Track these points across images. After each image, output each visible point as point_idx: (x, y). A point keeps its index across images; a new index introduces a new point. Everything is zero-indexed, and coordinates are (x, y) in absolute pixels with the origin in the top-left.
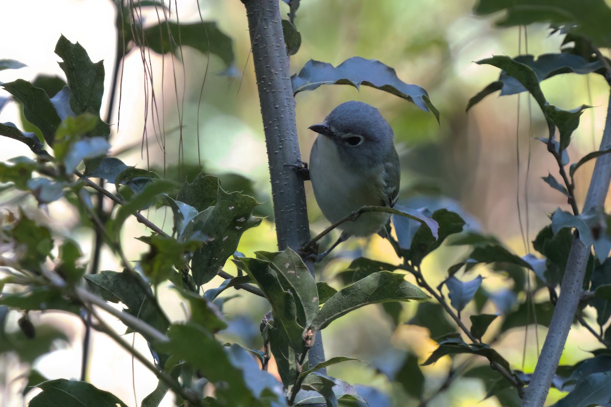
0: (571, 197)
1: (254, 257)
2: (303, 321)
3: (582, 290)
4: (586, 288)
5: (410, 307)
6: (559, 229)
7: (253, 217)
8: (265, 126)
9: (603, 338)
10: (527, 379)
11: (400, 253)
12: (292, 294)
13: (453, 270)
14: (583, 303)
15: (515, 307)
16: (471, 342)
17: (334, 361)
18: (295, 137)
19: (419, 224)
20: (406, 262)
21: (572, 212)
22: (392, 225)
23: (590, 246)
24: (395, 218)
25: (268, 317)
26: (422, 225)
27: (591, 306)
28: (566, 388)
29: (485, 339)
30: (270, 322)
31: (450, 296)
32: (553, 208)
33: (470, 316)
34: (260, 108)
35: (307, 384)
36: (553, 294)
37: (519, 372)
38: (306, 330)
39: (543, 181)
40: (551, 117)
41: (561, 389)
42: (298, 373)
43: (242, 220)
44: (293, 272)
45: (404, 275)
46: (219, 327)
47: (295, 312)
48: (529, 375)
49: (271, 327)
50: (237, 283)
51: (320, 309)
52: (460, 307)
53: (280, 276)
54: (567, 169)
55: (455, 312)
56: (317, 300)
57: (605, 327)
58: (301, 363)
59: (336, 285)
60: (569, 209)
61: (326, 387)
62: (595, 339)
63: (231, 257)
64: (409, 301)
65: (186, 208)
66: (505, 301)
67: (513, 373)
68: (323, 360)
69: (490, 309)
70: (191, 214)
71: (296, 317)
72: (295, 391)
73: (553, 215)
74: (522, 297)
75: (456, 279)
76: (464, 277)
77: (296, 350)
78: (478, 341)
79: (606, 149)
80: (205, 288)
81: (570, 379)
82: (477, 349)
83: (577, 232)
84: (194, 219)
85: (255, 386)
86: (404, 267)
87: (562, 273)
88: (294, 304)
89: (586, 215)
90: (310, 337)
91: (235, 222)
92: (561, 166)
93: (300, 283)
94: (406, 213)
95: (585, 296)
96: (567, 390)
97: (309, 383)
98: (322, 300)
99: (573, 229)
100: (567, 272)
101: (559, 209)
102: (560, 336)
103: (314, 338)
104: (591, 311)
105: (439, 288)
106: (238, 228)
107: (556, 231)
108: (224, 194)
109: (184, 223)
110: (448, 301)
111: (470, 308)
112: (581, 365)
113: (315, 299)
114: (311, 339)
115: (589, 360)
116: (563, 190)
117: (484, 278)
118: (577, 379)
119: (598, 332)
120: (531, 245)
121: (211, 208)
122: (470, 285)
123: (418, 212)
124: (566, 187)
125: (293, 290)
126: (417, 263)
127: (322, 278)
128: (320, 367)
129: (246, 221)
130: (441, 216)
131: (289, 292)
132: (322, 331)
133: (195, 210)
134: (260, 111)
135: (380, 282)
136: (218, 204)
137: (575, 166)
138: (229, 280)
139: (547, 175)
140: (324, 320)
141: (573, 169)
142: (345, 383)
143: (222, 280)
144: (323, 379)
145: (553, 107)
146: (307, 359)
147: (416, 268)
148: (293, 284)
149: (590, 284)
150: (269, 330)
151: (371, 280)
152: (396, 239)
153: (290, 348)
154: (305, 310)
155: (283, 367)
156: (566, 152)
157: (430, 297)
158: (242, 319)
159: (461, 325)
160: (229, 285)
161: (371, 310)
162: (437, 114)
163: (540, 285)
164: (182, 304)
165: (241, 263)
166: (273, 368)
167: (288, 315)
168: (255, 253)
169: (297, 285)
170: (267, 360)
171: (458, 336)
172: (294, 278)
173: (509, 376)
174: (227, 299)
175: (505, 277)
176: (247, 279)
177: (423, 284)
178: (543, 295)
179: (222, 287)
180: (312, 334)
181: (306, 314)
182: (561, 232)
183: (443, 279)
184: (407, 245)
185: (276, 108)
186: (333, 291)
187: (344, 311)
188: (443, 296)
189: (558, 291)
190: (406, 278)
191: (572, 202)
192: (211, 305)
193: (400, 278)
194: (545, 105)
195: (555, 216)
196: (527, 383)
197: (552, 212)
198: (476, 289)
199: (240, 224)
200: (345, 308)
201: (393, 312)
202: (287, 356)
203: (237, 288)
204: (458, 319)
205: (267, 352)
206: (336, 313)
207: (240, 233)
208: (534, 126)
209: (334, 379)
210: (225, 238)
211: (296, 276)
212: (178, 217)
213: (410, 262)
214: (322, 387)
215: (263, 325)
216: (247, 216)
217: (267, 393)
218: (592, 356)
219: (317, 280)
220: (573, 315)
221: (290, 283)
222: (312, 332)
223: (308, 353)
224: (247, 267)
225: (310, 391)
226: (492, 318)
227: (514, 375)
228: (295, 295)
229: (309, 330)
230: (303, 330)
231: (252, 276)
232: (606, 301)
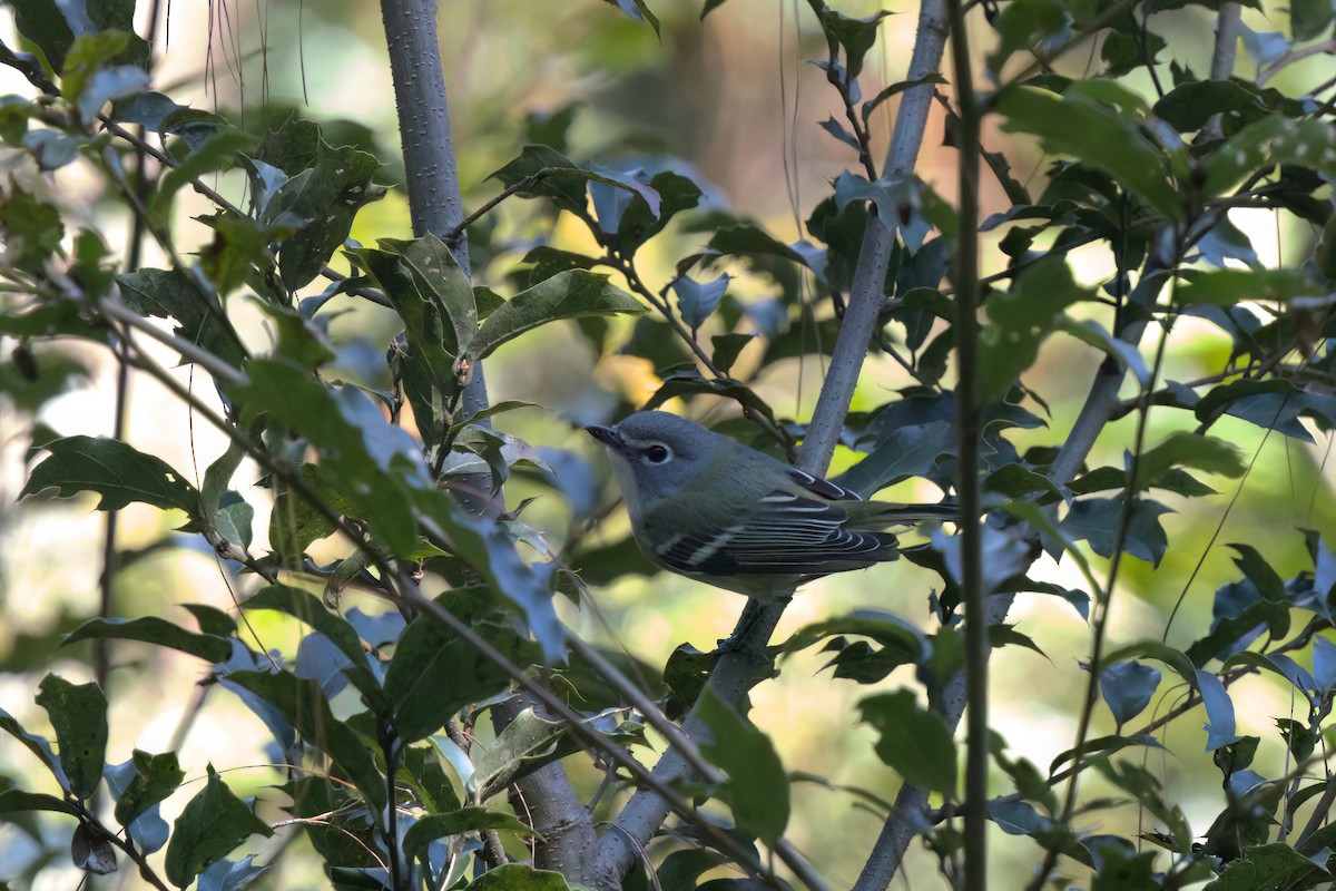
0: (864, 153)
1: (376, 247)
2: (453, 346)
3: (883, 296)
4: (889, 292)
5: (622, 326)
6: (847, 202)
7: (373, 187)
8: (389, 42)
9: (916, 369)
10: (801, 433)
11: (602, 239)
12: (435, 305)
13: (684, 266)
14: (884, 317)
15: (784, 327)
16: (715, 377)
17: (503, 407)
18: (437, 60)
19: (631, 195)
20: (611, 252)
21: (866, 176)
22: (589, 196)
23: (895, 229)
24: (594, 187)
25: (399, 339)
26: (635, 197)
27: (897, 320)
28: (860, 446)
29: (739, 370)
30: (403, 348)
31: (679, 306)
32: (836, 170)
33: (710, 336)
34: (381, 16)
35: (462, 444)
36: (838, 303)
37: (787, 422)
38: (458, 359)
39: (820, 128)
40: (833, 29)
41: (854, 448)
42: (446, 426)
43: (357, 189)
44: (437, 271)
45: (608, 276)
46: (324, 359)
47: (440, 331)
48: (804, 426)
49: (404, 355)
50: (350, 286)
51: (480, 328)
52: (696, 324)
53: (417, 276)
54: (858, 109)
55: (688, 330)
56: (474, 314)
57: (919, 353)
58: (451, 411)
59: (505, 292)
60: (862, 171)
61: (491, 448)
62: (905, 372)
63: (341, 248)
64: (618, 316)
65: (268, 171)
66: (769, 317)
67: (778, 424)
68: (486, 405)
69: (746, 327)
70: (277, 180)
71: (442, 341)
72: (443, 454)
73: (837, 180)
74: (794, 312)
75: (688, 278)
76: (701, 278)
77: (444, 392)
78: (724, 375)
79: (917, 79)
80: (302, 295)
81: (866, 432)
82: (723, 387)
83: (874, 208)
84: (281, 188)
85: (380, 450)
86: (608, 261)
87: (852, 269)
88: (438, 320)
89: (888, 180)
90: (464, 371)
91: (345, 194)
92: (849, 104)
93: (447, 287)
94: (610, 178)
95: (888, 305)
96: (865, 451)
97: (464, 440)
98: (482, 312)
99: (868, 203)
100: (859, 269)
101: (847, 172)
102: (851, 367)
103: (470, 372)
104: (897, 328)
105: (663, 294)
106: (351, 202)
107: (842, 205)
108: (326, 150)
109: (267, 194)
110: (677, 313)
111: (712, 326)
112: (883, 411)
113: (472, 312)
114: (466, 374)
115: (896, 404)
116: (852, 142)
117: (732, 277)
118: (876, 433)
119: (909, 361)
120: (804, 227)
121: (308, 172)
122: (712, 289)
123: (628, 176)
124: (857, 138)
125: (437, 299)
126: (629, 254)
127: (483, 281)
128: (481, 417)
129: (363, 191)
130: (664, 183)
131: (431, 301)
132: (484, 362)
133: (284, 176)
134: (382, 20)
135: (572, 286)
136: (318, 166)
137: (870, 105)
138: (338, 283)
139: (828, 120)
140: (486, 345)
141: (867, 110)
142: (520, 441)
143: (329, 282)
144: (486, 436)
145: (835, 14)
146: (460, 405)
147: (627, 264)
148: (436, 289)
149: (896, 287)
150: (401, 360)
151: (557, 282)
152: (595, 218)
153: (433, 387)
154: (456, 329)
155: (423, 417)
156: (857, 83)
157: (648, 310)
158: (357, 342)
159: (697, 351)
160: (339, 291)
161: (560, 330)
162: (655, 23)
163: (822, 292)
164: (265, 324)
165: (355, 257)
166: (408, 419)
167: (431, 338)
168: (377, 241)
169: (442, 291)
170: (399, 405)
171: (693, 367)
172: (439, 281)
173: (772, 428)
174: (334, 316)
175: (771, 278)
176: (366, 281)
177: (638, 288)
178: (825, 310)
179: (328, 294)
180: (467, 367)
181: (458, 335)
182: (850, 206)
183: (669, 280)
184: (612, 228)
185: (406, 15)
186: (499, 300)
187: (518, 330)
188: (669, 307)
189: (846, 299)
190: (610, 280)
191: (866, 160)
192: (309, 325)
193: (602, 281)
194: (824, 10)
195: (841, 182)
196: (801, 438)
197: (835, 176)
198: (719, 295)
199: (353, 195)
200: (517, 326)
201: (595, 333)
202: (430, 400)
203: (351, 294)
204: (692, 341)
205: (398, 394)
206: (503, 334)
207: (353, 211)
208: (806, 43)
209: (502, 435)
210: (330, 219)
211: (441, 278)
212: (257, 185)
213: (617, 254)
214: (485, 447)
215: (391, 353)
216: (364, 185)
217: (400, 460)
218: (899, 397)
219: (474, 283)
220: (869, 336)
221: (432, 288)
222: (468, 363)
223: (461, 396)
224: (365, 262)
225: (467, 454)
226: (748, 338)
227: (781, 427)
228: (440, 305)
229: (462, 359)
230: (454, 360)
231: (373, 276)
232: (921, 313)
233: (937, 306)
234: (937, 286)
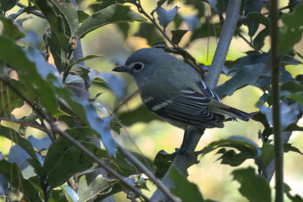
2: (69, 33)
3: (239, 16)
4: (241, 14)
5: (135, 26)
9: (252, 44)
10: (207, 69)
12: (62, 17)
13: (160, 3)
14: (239, 24)
15: (199, 26)
16: (172, 47)
17: (89, 57)
25: (48, 30)
27: (245, 25)
28: (230, 74)
29: (181, 44)
30: (49, 34)
31: (159, 19)
33: (171, 31)
35: (73, 72)
36: (221, 18)
37: (202, 65)
38: (71, 39)
41: (228, 75)
42: (67, 65)
44: (62, 4)
45: (130, 7)
46: (21, 36)
47: (64, 28)
48: (208, 66)
49: (50, 37)
50: (28, 10)
51: (80, 26)
52: (165, 25)
53: (55, 6)
55: (162, 28)
56: (77, 21)
57: (254, 38)
58: (68, 59)
59: (89, 12)
61: (85, 73)
62: (248, 45)
64: (134, 22)
66: (193, 22)
67: (198, 65)
68: (82, 57)
69: (184, 27)
71: (65, 31)
72: (65, 76)
74: (203, 20)
75: (162, 8)
76: (167, 8)
77: (66, 51)
78: (176, 46)
80: (8, 13)
81: (233, 69)
82: (176, 51)
85: (43, 73)
86: (131, 1)
88: (63, 23)
90: (74, 43)
93: (66, 11)
95: (241, 19)
96: (231, 75)
97: (74, 70)
98: (80, 21)
102: (226, 43)
103: (76, 44)
104: (245, 28)
105: (152, 14)
110: (157, 22)
111: (171, 27)
112: (239, 61)
113: (76, 20)
114: (74, 44)
115: (244, 58)
117: (179, 8)
118: (237, 69)
119: (249, 41)
122: (171, 12)
125: (62, 15)
127: (80, 8)
128: (80, 61)
131: (60, 16)
132: (81, 40)
135: (116, 10)
138: (23, 8)
140: (82, 33)
142: (96, 71)
143: (19, 8)
144: (83, 69)
146: (72, 56)
147: (137, 2)
148: (62, 11)
149: (244, 12)
150: (49, 39)
151: (110, 9)
153: (61, 50)
154: (70, 27)
155: (58, 61)
157: (147, 20)
158: (31, 32)
159: (166, 36)
160: (23, 12)
161: (111, 27)
163: (214, 13)
166: (51, 60)
167: (60, 30)
169: (65, 12)
170: (48, 57)
171: (164, 43)
172: (63, 8)
173: (196, 67)
175: (194, 7)
176: (34, 8)
177: (142, 12)
178: (216, 19)
179: (20, 12)
180: (75, 42)
181: (71, 29)
183: (154, 9)
186: (87, 16)
187: (94, 27)
188: (154, 19)
189: (224, 16)
190: (131, 8)
192: (15, 23)
193: (128, 8)
196: (207, 71)
198: (174, 14)
200: (95, 26)
202: (60, 55)
203: (29, 13)
204: (164, 33)
205: (47, 52)
206: (89, 29)
209: (89, 68)
211: (64, 7)
214: (82, 73)
215: (45, 36)
217: (51, 76)
218: (246, 55)
219: (77, 9)
220: (233, 30)
221: (61, 11)
222: (75, 40)
223: (72, 53)
224: (34, 1)
225: (75, 76)
226: (185, 32)
227: (198, 66)
228: (64, 18)
229: (73, 39)
230: (69, 39)
231: (37, 6)
232: (254, 22)
233: (261, 19)
234: (260, 12)
